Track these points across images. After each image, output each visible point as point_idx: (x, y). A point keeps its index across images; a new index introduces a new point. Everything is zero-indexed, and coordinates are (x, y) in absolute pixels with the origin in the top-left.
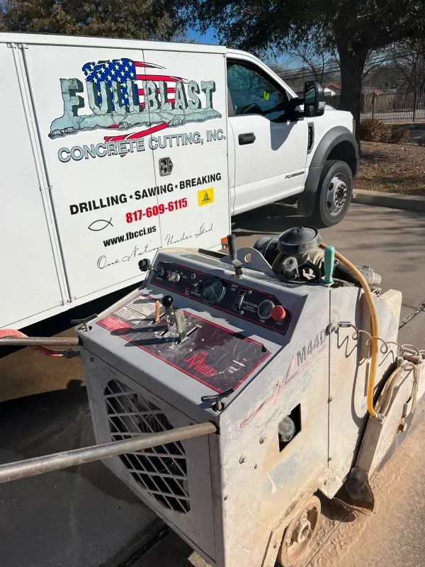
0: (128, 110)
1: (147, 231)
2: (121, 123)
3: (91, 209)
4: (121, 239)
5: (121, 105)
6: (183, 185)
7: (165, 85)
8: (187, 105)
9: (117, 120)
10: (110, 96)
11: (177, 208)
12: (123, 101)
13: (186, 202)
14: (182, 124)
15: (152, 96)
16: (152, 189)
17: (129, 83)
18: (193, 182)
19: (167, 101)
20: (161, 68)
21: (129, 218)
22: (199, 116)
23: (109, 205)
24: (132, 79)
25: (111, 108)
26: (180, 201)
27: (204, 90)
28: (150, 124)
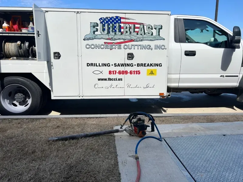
0: (115, 34)
1: (118, 79)
2: (112, 38)
3: (95, 66)
4: (106, 80)
5: (113, 32)
6: (139, 65)
7: (134, 26)
8: (145, 34)
9: (110, 37)
10: (109, 28)
11: (134, 74)
12: (114, 31)
13: (140, 72)
14: (142, 41)
15: (128, 30)
16: (122, 64)
17: (117, 25)
18: (144, 65)
19: (134, 31)
20: (133, 19)
21: (110, 72)
22: (151, 39)
23: (102, 66)
24: (118, 23)
25: (109, 32)
26: (136, 71)
27: (156, 29)
28: (125, 40)
